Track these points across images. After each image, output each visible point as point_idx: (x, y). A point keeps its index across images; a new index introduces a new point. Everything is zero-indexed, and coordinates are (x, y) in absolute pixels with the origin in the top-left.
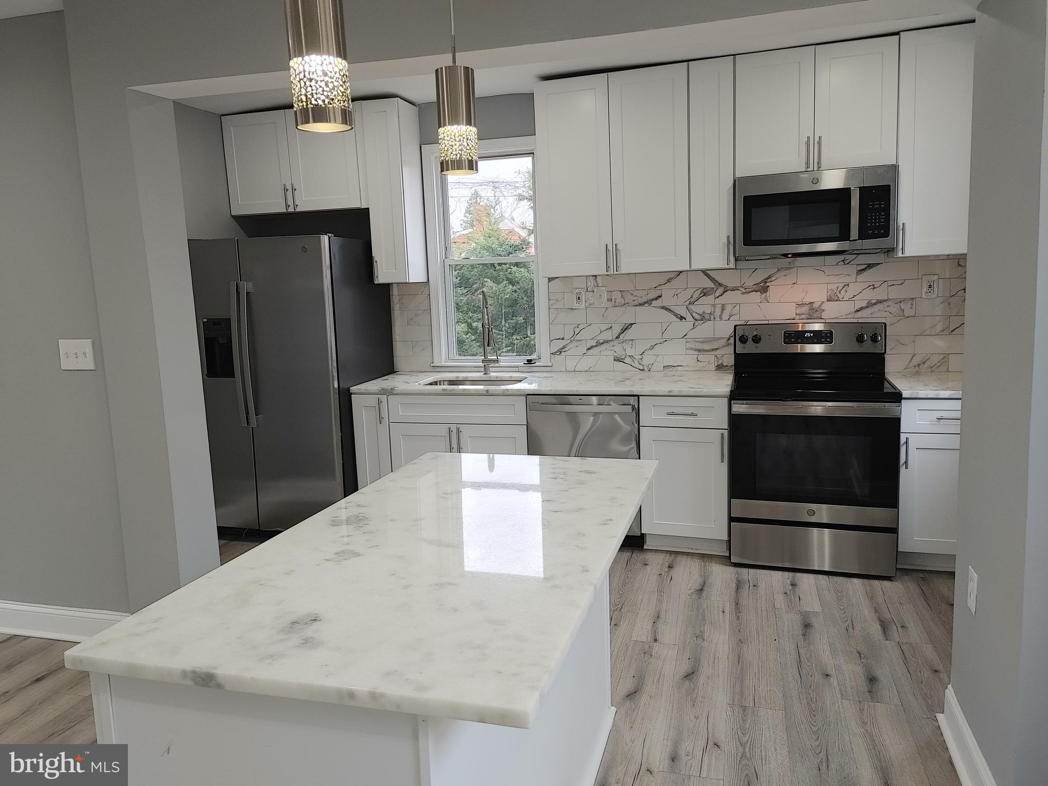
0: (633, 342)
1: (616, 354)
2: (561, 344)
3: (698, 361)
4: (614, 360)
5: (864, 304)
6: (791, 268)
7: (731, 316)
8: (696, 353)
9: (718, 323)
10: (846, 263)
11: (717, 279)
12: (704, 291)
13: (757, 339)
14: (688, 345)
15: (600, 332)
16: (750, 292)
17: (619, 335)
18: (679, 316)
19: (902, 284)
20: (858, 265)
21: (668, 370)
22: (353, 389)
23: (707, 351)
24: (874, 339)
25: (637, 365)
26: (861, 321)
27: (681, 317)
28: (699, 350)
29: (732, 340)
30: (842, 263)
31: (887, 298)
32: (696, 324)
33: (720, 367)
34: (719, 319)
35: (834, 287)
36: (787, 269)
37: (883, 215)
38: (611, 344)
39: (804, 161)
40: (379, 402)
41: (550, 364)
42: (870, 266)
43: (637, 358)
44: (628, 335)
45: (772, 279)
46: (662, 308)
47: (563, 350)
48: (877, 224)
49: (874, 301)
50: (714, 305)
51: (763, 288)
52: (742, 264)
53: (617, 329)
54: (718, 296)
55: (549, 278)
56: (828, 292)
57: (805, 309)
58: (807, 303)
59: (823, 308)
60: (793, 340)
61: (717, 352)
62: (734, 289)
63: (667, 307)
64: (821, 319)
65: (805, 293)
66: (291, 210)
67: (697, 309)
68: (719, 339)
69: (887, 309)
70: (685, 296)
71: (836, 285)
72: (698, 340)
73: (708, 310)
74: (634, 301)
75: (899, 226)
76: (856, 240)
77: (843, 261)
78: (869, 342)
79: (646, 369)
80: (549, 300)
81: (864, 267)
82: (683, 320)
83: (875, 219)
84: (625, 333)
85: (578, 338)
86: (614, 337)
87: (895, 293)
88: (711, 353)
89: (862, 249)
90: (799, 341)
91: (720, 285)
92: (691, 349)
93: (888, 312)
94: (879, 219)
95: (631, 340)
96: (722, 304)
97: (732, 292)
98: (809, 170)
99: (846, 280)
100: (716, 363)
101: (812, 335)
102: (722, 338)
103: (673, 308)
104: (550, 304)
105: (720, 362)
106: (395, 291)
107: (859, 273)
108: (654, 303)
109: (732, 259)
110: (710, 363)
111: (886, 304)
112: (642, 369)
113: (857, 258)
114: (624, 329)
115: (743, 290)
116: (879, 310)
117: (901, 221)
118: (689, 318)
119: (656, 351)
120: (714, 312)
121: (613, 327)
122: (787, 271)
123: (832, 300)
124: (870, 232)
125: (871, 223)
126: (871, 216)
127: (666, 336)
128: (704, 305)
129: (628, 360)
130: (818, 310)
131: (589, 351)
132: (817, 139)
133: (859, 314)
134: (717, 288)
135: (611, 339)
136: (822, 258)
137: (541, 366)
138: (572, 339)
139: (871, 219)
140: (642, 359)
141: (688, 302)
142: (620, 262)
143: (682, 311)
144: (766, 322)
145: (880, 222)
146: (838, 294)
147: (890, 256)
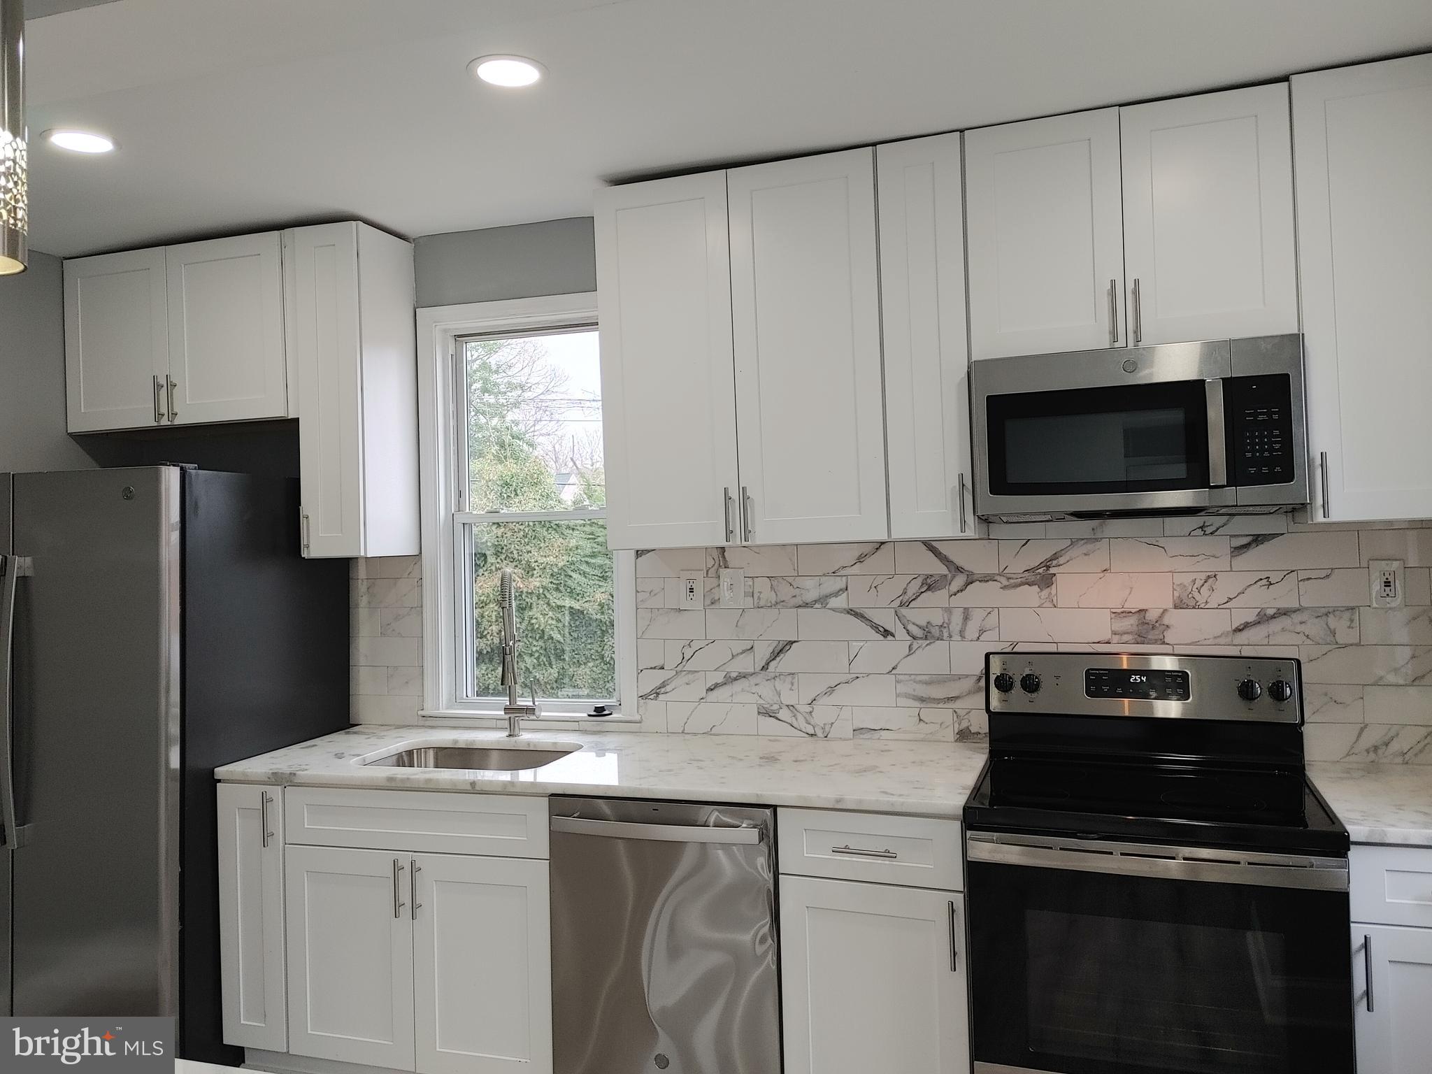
0: (793, 678)
1: (761, 702)
2: (660, 677)
3: (920, 720)
4: (759, 713)
5: (1251, 617)
6: (1096, 540)
7: (982, 631)
8: (917, 704)
9: (957, 645)
10: (1209, 530)
11: (951, 558)
12: (929, 581)
13: (1031, 684)
14: (901, 688)
15: (731, 657)
16: (1020, 585)
17: (768, 664)
18: (881, 629)
19: (1328, 576)
20: (1231, 536)
21: (862, 736)
22: (220, 772)
23: (938, 701)
24: (1277, 692)
25: (801, 723)
26: (1247, 652)
27: (885, 630)
28: (922, 700)
29: (983, 683)
30: (1199, 532)
31: (1297, 606)
32: (915, 646)
33: (964, 735)
34: (959, 638)
35: (1186, 579)
36: (1088, 540)
37: (1277, 436)
38: (753, 680)
39: (1107, 329)
40: (265, 800)
41: (637, 718)
42: (1258, 539)
43: (802, 710)
44: (785, 663)
45: (1061, 560)
46: (848, 613)
47: (663, 690)
48: (1266, 454)
49: (1271, 612)
50: (948, 610)
51: (1043, 577)
52: (998, 530)
53: (763, 651)
54: (955, 590)
55: (637, 551)
56: (1174, 589)
57: (1130, 623)
58: (1133, 611)
59: (1166, 621)
60: (1106, 689)
61: (957, 705)
62: (987, 579)
63: (858, 611)
64: (1164, 643)
65: (1128, 591)
66: (165, 422)
67: (918, 615)
68: (960, 677)
69: (1299, 628)
70: (892, 589)
71: (1193, 576)
72: (919, 678)
73: (937, 618)
74: (795, 596)
75: (1313, 459)
76: (1223, 486)
77: (1201, 527)
78: (1267, 699)
79: (820, 734)
80: (637, 591)
81: (1245, 541)
82: (890, 638)
83: (1262, 443)
84: (778, 659)
85: (689, 666)
86: (758, 668)
87: (1313, 596)
88: (945, 706)
89: (1237, 506)
90: (1119, 690)
91: (959, 569)
92: (907, 696)
93: (1301, 635)
94: (1271, 443)
95: (790, 674)
96: (965, 608)
97: (983, 584)
98: (1117, 345)
99: (1210, 566)
100: (956, 726)
101: (1144, 679)
102: (967, 676)
103: (869, 613)
104: (638, 600)
105: (964, 724)
106: (362, 572)
107: (1236, 553)
108: (834, 602)
109: (970, 518)
110: (943, 726)
111: (1297, 617)
112: (813, 732)
113: (1230, 525)
114: (776, 652)
115: (1005, 582)
116: (1283, 630)
117: (1316, 450)
118: (900, 633)
119: (838, 697)
120: (948, 624)
121: (755, 647)
122: (1090, 547)
123: (1185, 606)
124: (1253, 470)
125: (1253, 451)
126: (1252, 437)
127: (858, 667)
128: (929, 609)
129: (784, 714)
130: (1157, 625)
131: (710, 693)
132: (1130, 286)
133: (1242, 637)
134: (954, 577)
135: (753, 671)
136: (1158, 521)
137: (621, 722)
138: (679, 668)
139: (1253, 444)
140: (811, 712)
141: (897, 602)
142: (753, 522)
143: (888, 621)
144: (1052, 648)
145: (1271, 450)
146: (1196, 594)
147: (1297, 520)
